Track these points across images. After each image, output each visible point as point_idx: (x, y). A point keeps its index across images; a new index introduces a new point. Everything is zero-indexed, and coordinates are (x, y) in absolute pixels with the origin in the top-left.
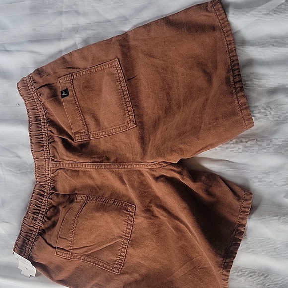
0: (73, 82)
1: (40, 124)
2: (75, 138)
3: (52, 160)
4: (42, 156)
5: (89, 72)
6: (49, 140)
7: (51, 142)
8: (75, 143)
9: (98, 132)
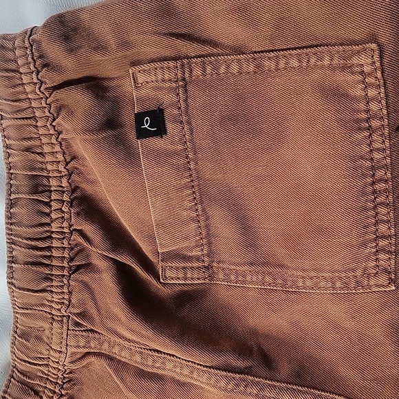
0: (186, 91)
1: (48, 204)
2: (164, 270)
3: (77, 324)
4: (43, 305)
5: (251, 68)
6: (71, 260)
7: (78, 268)
8: (160, 286)
9: (246, 268)
